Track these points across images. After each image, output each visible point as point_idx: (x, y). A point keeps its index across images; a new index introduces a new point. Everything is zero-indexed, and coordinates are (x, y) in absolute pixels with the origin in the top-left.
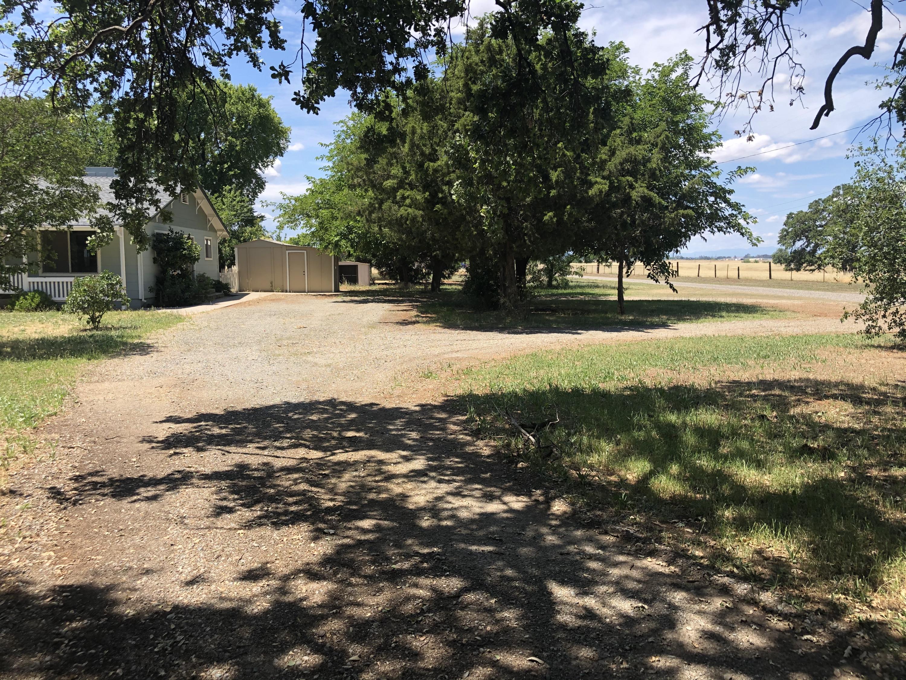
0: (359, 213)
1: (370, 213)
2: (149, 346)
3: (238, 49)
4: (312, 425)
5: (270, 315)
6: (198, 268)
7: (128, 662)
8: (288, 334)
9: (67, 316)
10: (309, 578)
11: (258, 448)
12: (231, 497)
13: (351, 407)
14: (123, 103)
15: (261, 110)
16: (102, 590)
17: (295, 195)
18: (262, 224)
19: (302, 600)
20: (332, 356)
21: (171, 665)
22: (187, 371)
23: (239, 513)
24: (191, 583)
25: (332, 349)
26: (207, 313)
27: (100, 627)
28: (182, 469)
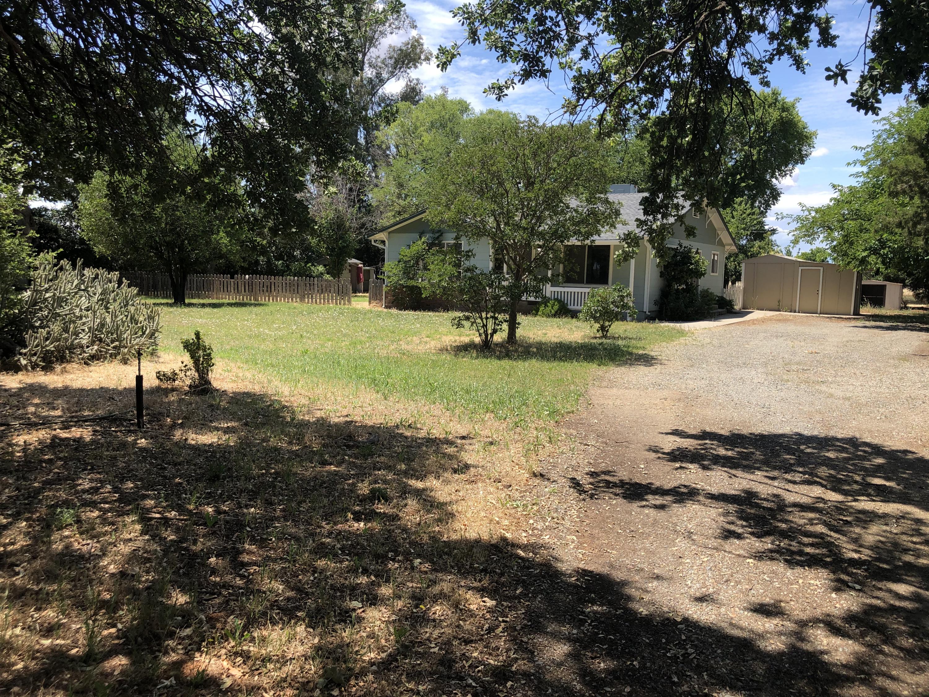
0: (899, 225)
1: (915, 225)
2: (653, 358)
3: (780, 53)
4: (828, 463)
5: (777, 337)
6: (703, 283)
7: (643, 657)
8: (797, 359)
9: (579, 324)
10: (830, 631)
11: (766, 477)
12: (740, 522)
13: (878, 450)
14: (661, 122)
15: (784, 115)
16: (618, 583)
17: (817, 206)
18: (774, 238)
19: (822, 652)
20: (851, 388)
21: (683, 675)
22: (691, 387)
23: (748, 541)
24: (701, 599)
25: (851, 381)
26: (710, 329)
27: (618, 617)
28: (687, 484)
